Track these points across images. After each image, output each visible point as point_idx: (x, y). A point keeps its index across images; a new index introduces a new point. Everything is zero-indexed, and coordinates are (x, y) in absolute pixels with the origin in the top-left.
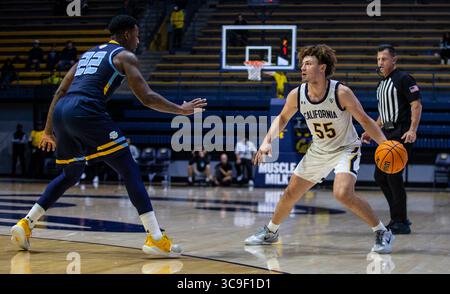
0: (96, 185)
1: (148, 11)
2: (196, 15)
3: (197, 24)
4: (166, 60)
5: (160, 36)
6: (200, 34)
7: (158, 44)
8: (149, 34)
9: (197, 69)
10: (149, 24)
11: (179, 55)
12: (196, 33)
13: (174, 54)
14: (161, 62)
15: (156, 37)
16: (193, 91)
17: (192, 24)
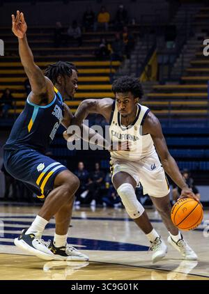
0: (93, 208)
1: (139, 43)
2: (185, 47)
3: (185, 56)
4: (156, 91)
5: (150, 67)
6: (189, 65)
7: (148, 75)
8: (140, 65)
9: (186, 99)
10: (140, 56)
11: (168, 86)
12: (185, 65)
13: (164, 84)
14: (152, 92)
15: (146, 68)
16: (182, 119)
17: (181, 56)
